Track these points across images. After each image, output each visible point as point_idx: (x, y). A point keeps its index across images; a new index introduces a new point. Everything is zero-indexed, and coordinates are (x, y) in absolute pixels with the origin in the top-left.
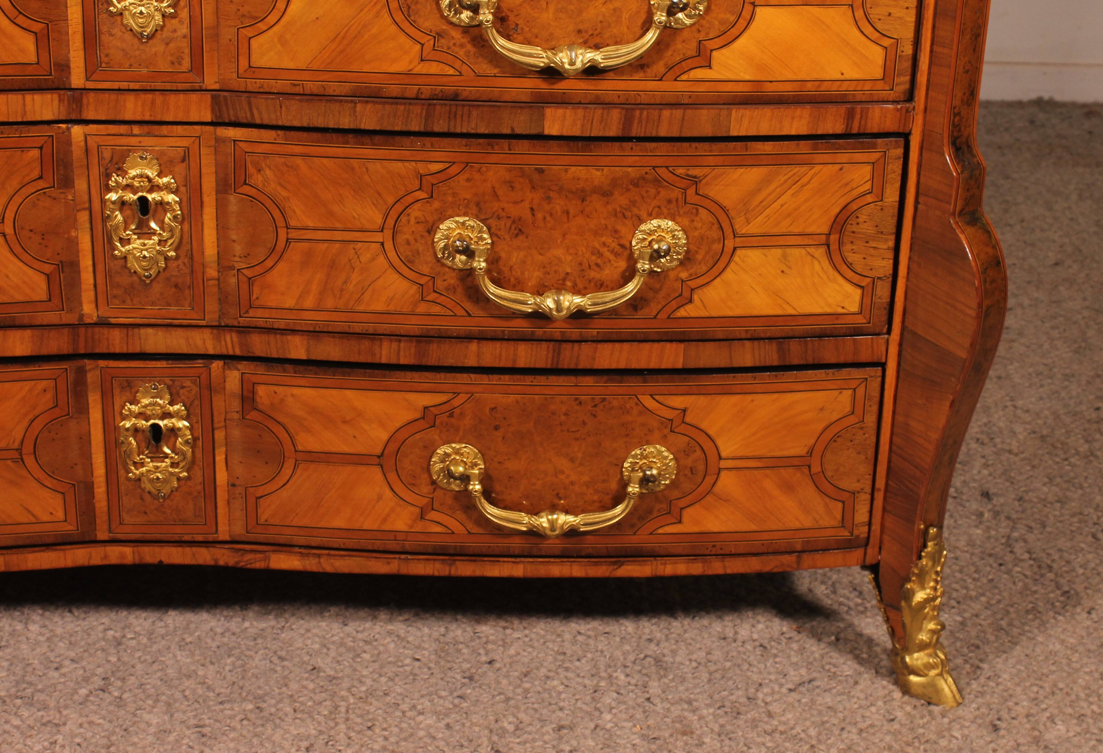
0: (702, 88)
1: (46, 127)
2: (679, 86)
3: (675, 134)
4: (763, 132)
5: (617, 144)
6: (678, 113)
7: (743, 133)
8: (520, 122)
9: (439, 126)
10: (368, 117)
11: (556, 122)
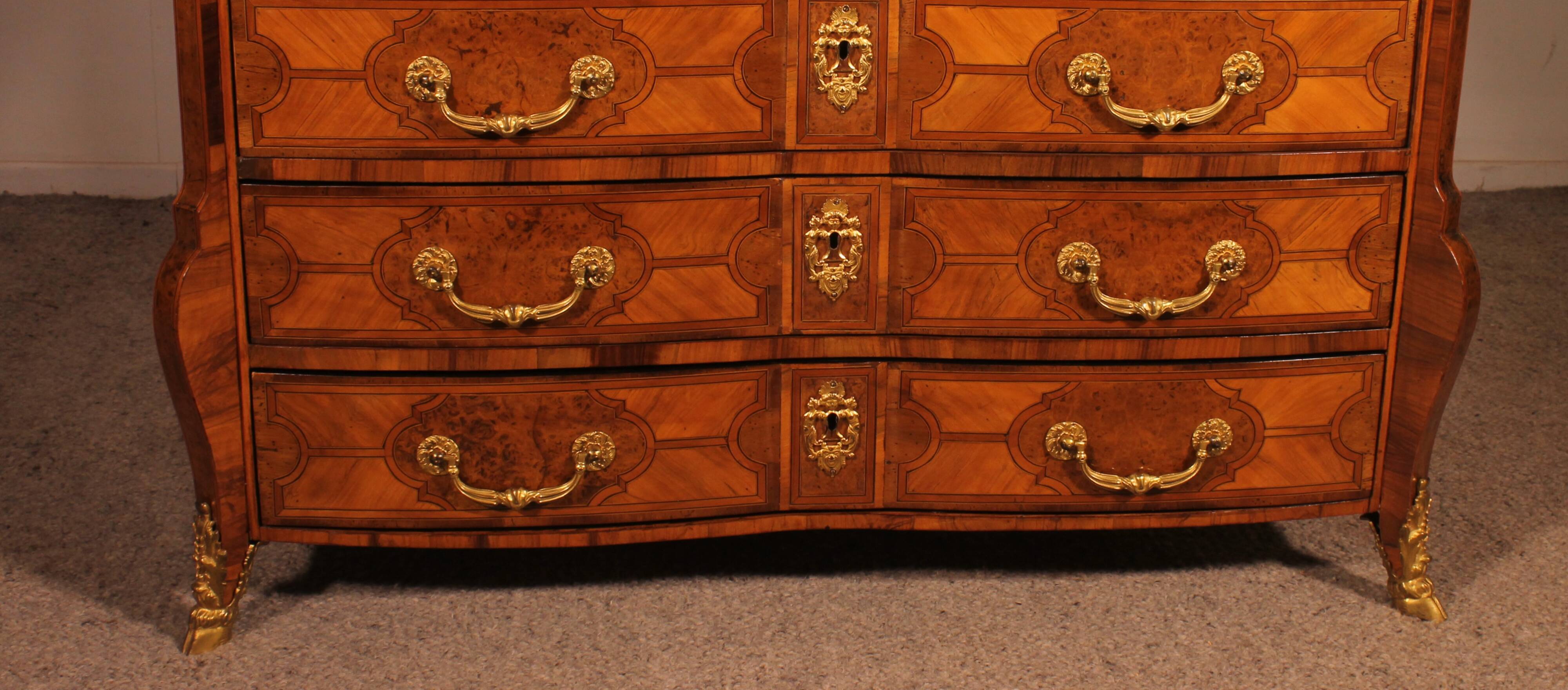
1: (764, 180)
2: (1239, 139)
3: (1240, 175)
4: (1302, 173)
5: (1196, 183)
6: (1241, 158)
7: (1288, 173)
8: (1124, 168)
9: (1064, 172)
10: (1010, 167)
11: (1151, 167)
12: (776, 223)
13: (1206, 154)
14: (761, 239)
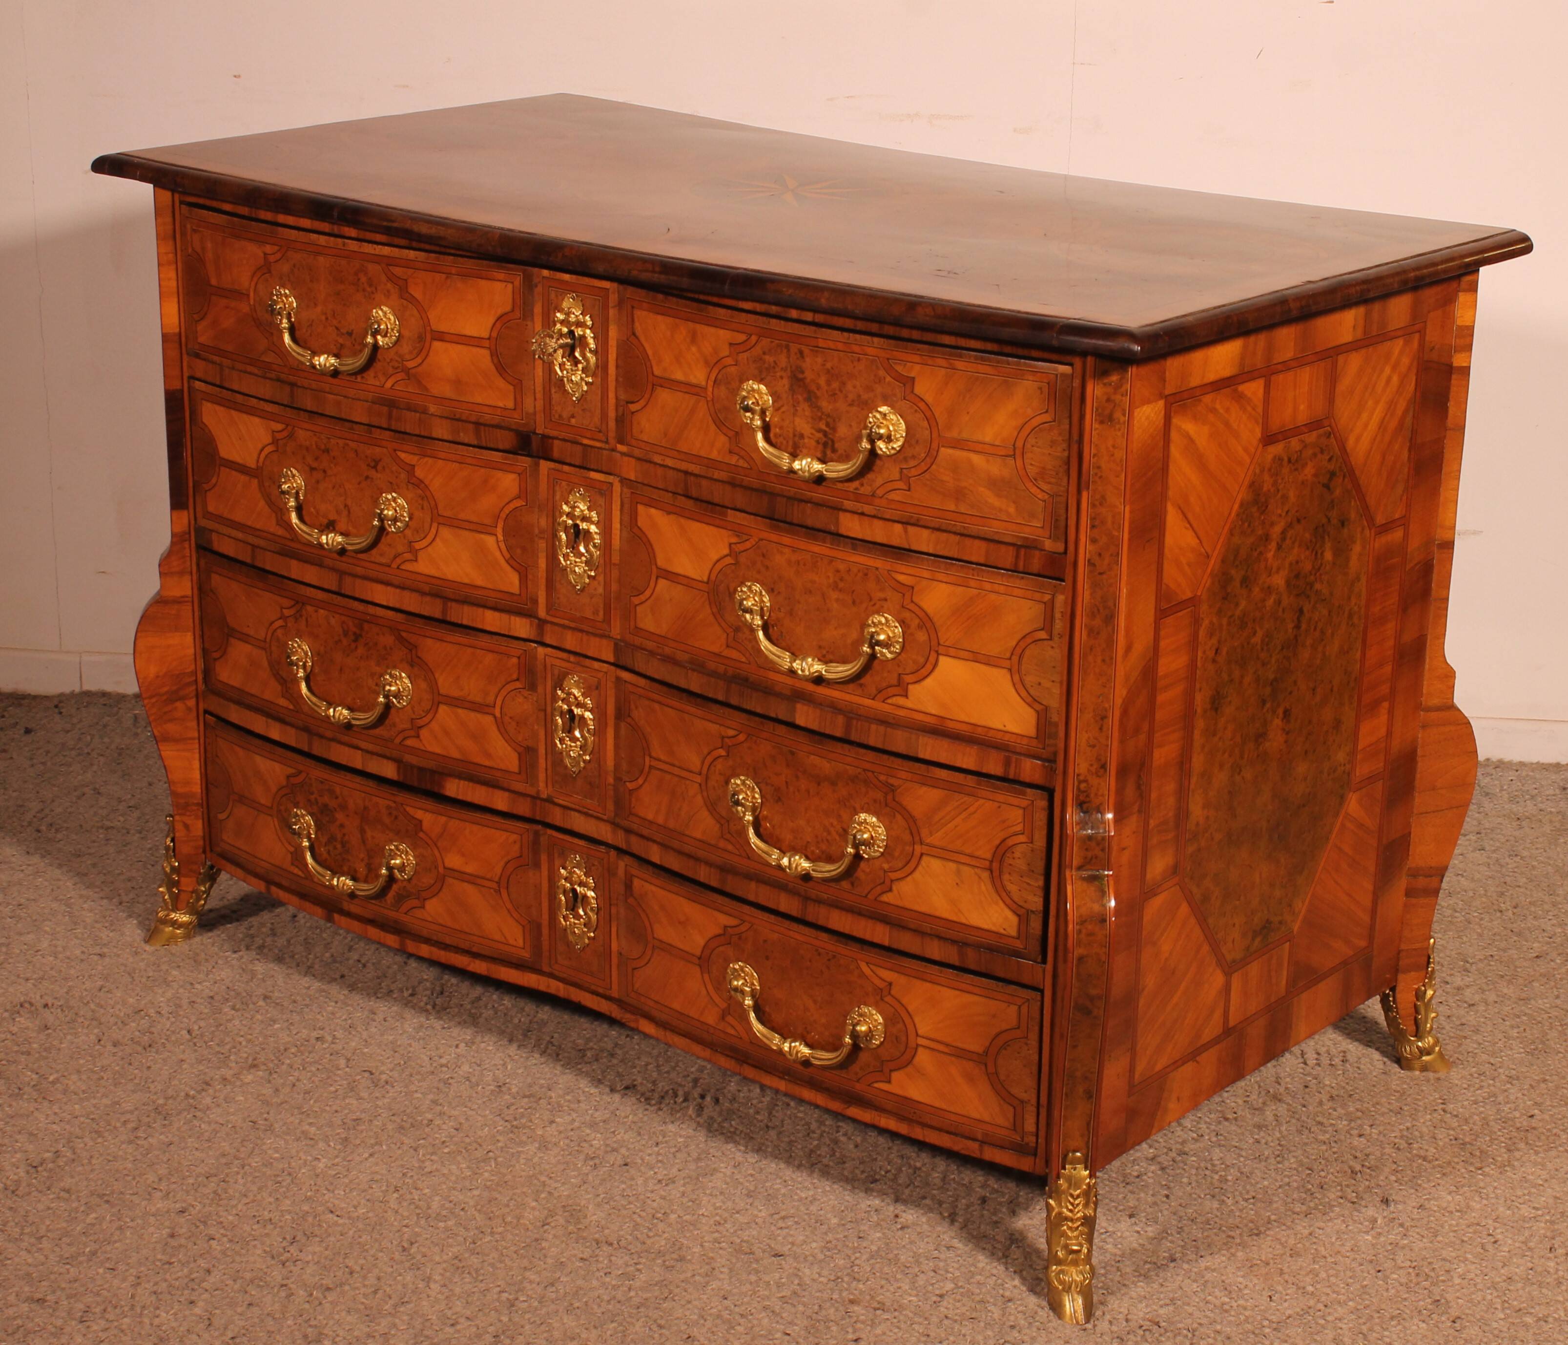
0: (902, 713)
1: (522, 643)
2: (885, 708)
3: (880, 747)
4: (944, 761)
5: (840, 745)
6: (882, 729)
7: (928, 757)
8: (779, 710)
9: (734, 701)
10: (695, 684)
11: (804, 716)
12: (532, 687)
13: (851, 715)
14: (520, 700)
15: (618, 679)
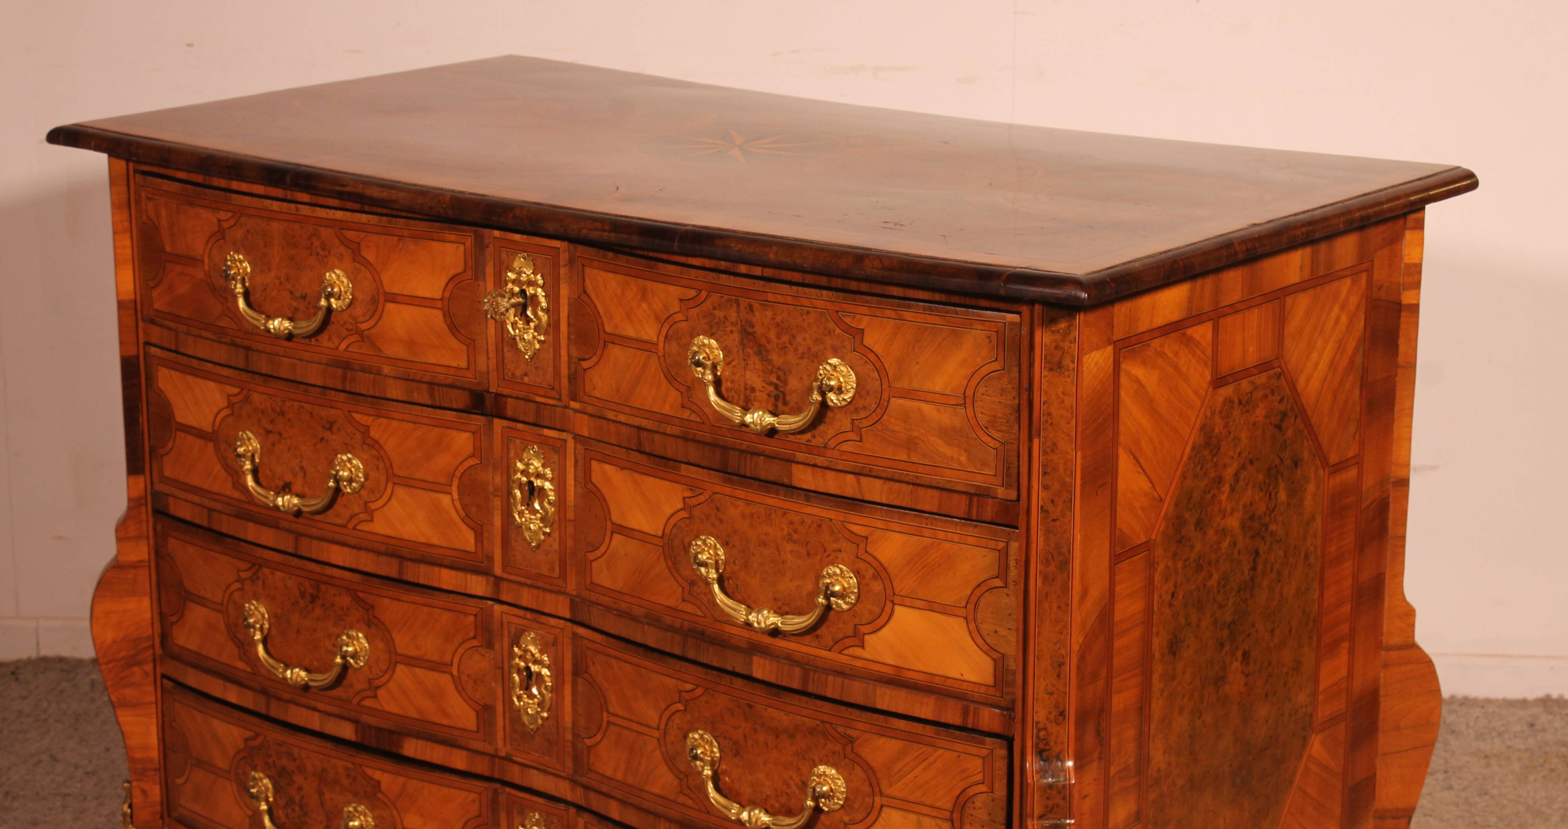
0: (859, 664)
1: (478, 601)
2: (842, 658)
3: (837, 697)
4: (901, 710)
5: (797, 697)
6: (839, 680)
7: (885, 707)
8: (736, 663)
9: (691, 655)
10: (651, 637)
11: (761, 668)
12: (490, 645)
13: (808, 666)
14: (477, 657)
15: (575, 635)
